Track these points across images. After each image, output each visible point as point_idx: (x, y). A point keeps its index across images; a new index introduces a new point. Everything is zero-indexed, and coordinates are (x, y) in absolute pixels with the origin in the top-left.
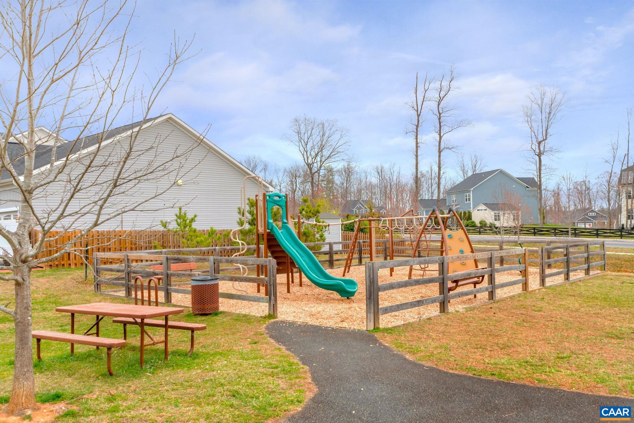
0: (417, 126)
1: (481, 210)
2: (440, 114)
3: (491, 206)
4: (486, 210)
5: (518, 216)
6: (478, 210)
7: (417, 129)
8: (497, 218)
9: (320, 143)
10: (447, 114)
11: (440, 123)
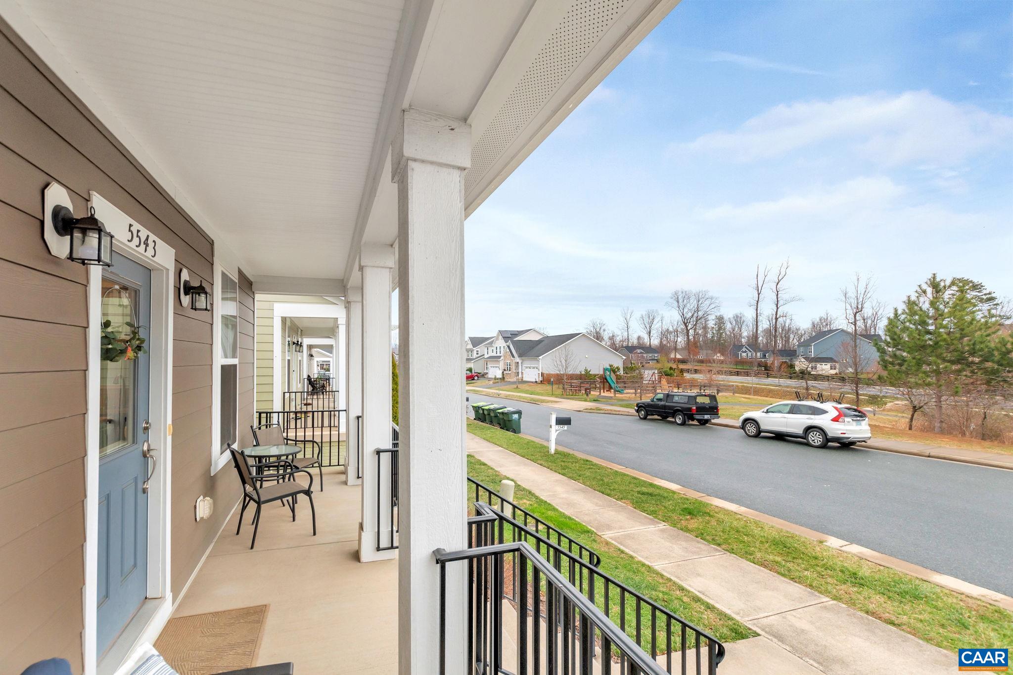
0: (758, 302)
1: (803, 362)
2: (778, 292)
3: (811, 359)
4: (806, 362)
5: (835, 366)
6: (801, 362)
7: (757, 304)
8: (814, 368)
9: (696, 305)
10: (783, 292)
11: (777, 298)
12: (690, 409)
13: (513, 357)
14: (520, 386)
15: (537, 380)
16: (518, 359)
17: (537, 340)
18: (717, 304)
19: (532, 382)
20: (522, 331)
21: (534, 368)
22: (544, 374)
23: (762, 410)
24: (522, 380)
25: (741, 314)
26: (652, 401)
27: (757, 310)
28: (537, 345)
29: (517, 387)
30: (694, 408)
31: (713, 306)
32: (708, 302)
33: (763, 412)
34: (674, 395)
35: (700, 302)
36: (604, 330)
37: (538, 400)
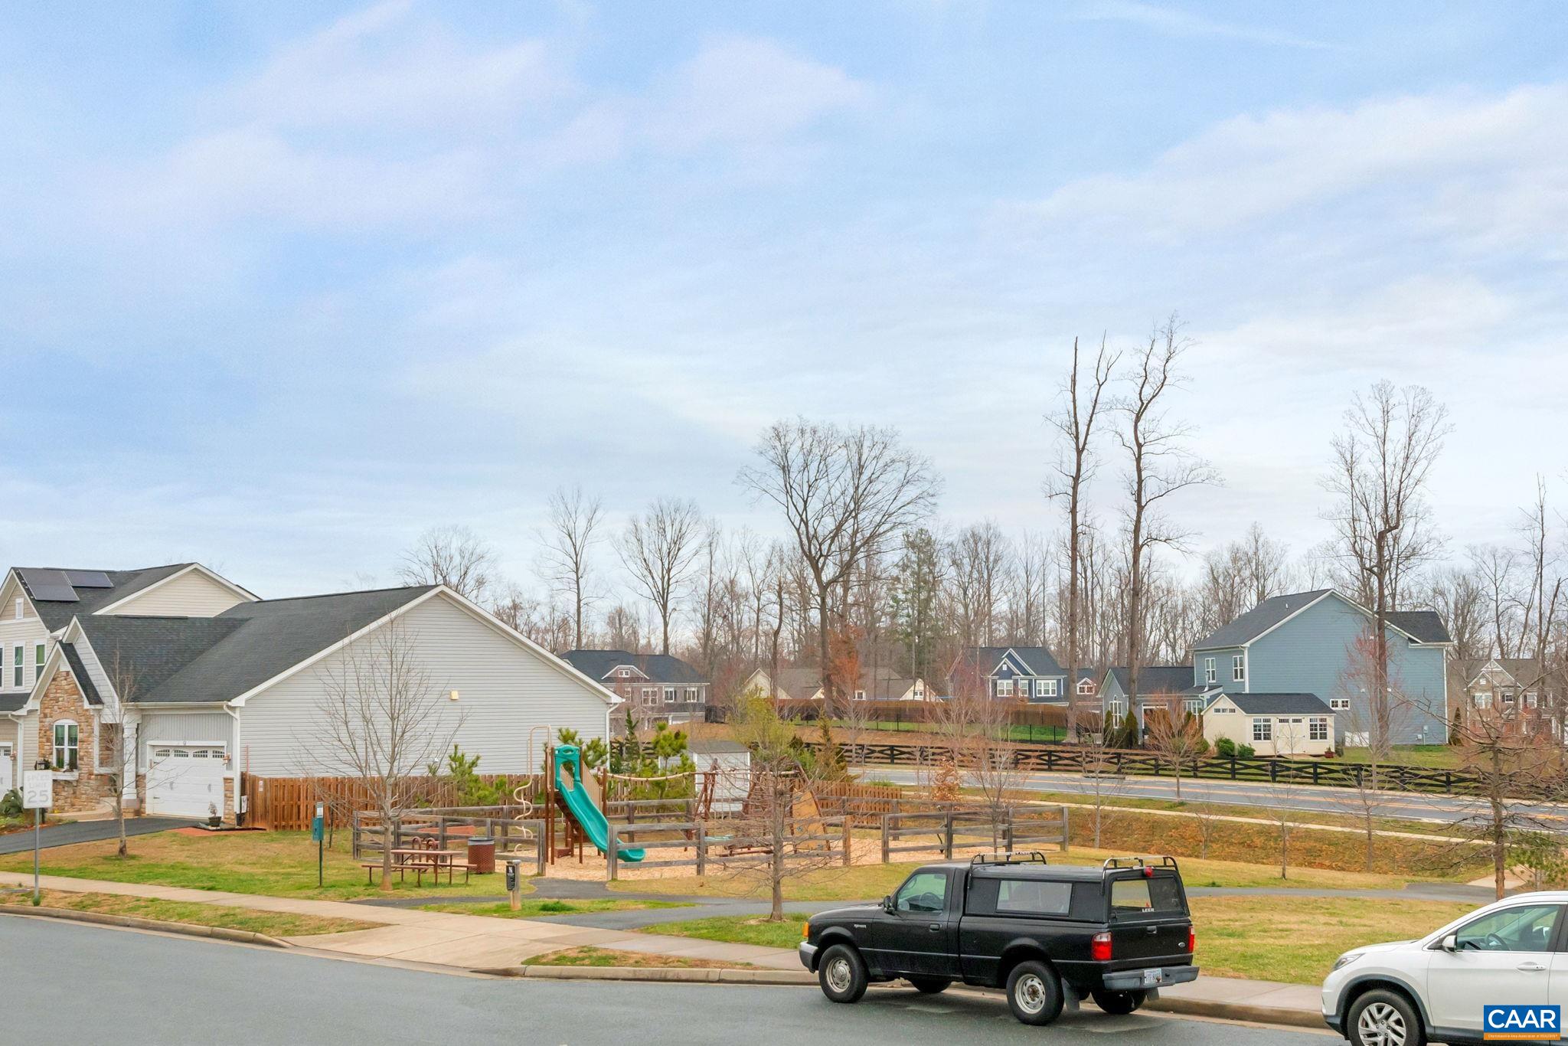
0: (1076, 479)
1: (1224, 710)
2: (1140, 446)
3: (1249, 703)
4: (1233, 711)
5: (1323, 727)
6: (1217, 711)
7: (1075, 488)
8: (1262, 733)
9: (851, 490)
10: (1159, 449)
11: (1139, 470)
12: (1084, 946)
13: (95, 698)
14: (136, 844)
15: (220, 814)
16: (114, 709)
17: (212, 615)
18: (926, 486)
19: (195, 824)
20: (136, 574)
21: (202, 753)
22: (254, 780)
23: (1432, 938)
24: (138, 812)
25: (988, 528)
26: (892, 907)
27: (1073, 511)
28: (215, 642)
29: (122, 851)
30: (1105, 938)
31: (910, 492)
32: (894, 477)
33: (1438, 946)
34: (997, 880)
35: (866, 474)
36: (480, 582)
37: (267, 921)
